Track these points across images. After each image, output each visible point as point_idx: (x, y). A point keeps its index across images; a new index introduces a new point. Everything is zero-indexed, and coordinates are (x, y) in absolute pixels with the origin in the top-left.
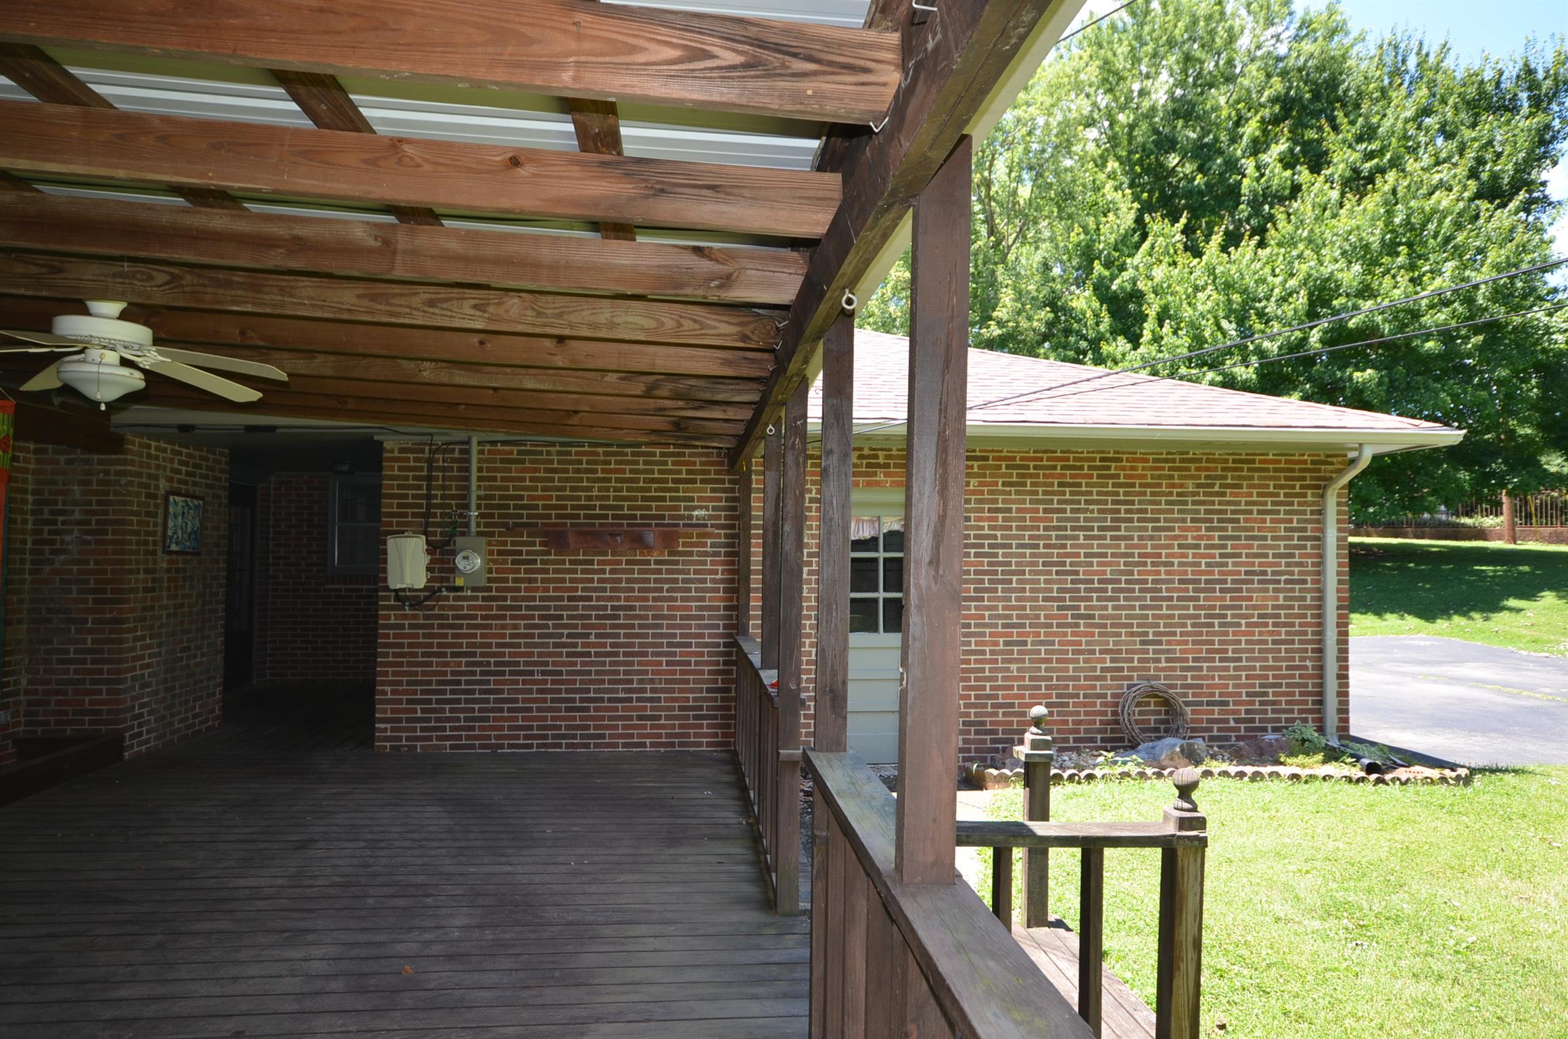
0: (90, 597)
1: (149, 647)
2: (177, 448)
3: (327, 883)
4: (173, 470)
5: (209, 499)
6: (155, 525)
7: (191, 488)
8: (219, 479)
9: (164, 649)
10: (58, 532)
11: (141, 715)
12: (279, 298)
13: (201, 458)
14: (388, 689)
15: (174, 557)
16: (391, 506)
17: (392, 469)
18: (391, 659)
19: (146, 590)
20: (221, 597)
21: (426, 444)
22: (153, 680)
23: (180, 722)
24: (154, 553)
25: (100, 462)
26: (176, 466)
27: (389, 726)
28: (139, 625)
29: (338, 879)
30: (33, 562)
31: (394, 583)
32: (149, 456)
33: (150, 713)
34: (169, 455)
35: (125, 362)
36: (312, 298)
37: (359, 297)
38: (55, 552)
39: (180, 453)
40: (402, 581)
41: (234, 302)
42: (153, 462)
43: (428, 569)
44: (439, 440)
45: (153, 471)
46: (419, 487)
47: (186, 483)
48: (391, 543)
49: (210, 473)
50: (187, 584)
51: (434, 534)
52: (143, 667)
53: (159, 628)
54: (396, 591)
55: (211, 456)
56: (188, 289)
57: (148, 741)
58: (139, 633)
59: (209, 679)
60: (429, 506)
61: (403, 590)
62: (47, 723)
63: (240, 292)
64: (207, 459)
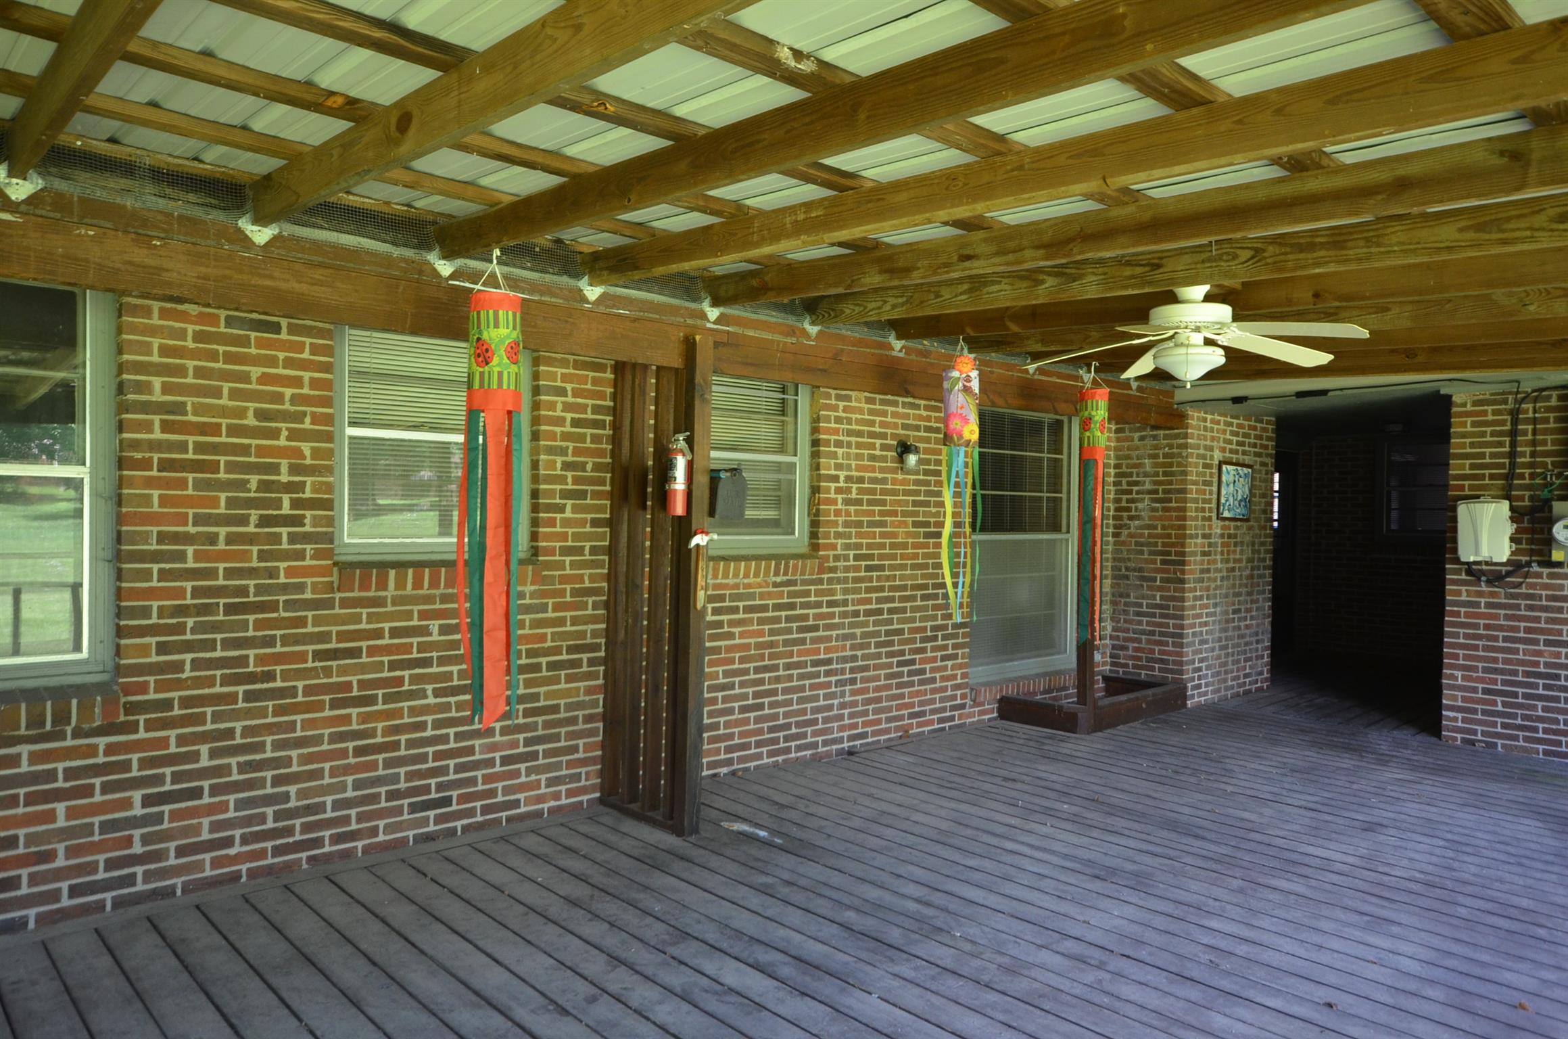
0: (1159, 558)
1: (1206, 606)
2: (1229, 419)
3: (1404, 875)
4: (1227, 441)
5: (1257, 467)
6: (1211, 493)
7: (1241, 457)
8: (1266, 447)
9: (1218, 609)
10: (1133, 501)
11: (1200, 669)
12: (1365, 250)
13: (1251, 427)
14: (1459, 674)
15: (1227, 523)
16: (1462, 467)
17: (1464, 424)
18: (1462, 641)
19: (1204, 554)
20: (1268, 563)
21: (1510, 393)
22: (1210, 637)
23: (1233, 679)
24: (1210, 519)
25: (1166, 437)
26: (1228, 437)
27: (1460, 715)
28: (1198, 585)
29: (1418, 875)
30: (1115, 527)
31: (1467, 554)
32: (1205, 429)
33: (1208, 668)
34: (1222, 427)
35: (1209, 342)
36: (1403, 243)
37: (1461, 230)
38: (1131, 518)
39: (1231, 424)
40: (1477, 553)
41: (1317, 265)
42: (1209, 434)
43: (1512, 540)
44: (1527, 387)
45: (1208, 443)
46: (1501, 444)
47: (1236, 452)
48: (1463, 509)
49: (1258, 442)
50: (1238, 549)
51: (1522, 498)
52: (1201, 625)
53: (1215, 589)
54: (1468, 563)
55: (1258, 425)
56: (1269, 261)
57: (1206, 694)
58: (1198, 593)
59: (1258, 642)
60: (1513, 465)
61: (1475, 563)
62: (1126, 666)
63: (1323, 253)
64: (1255, 428)
